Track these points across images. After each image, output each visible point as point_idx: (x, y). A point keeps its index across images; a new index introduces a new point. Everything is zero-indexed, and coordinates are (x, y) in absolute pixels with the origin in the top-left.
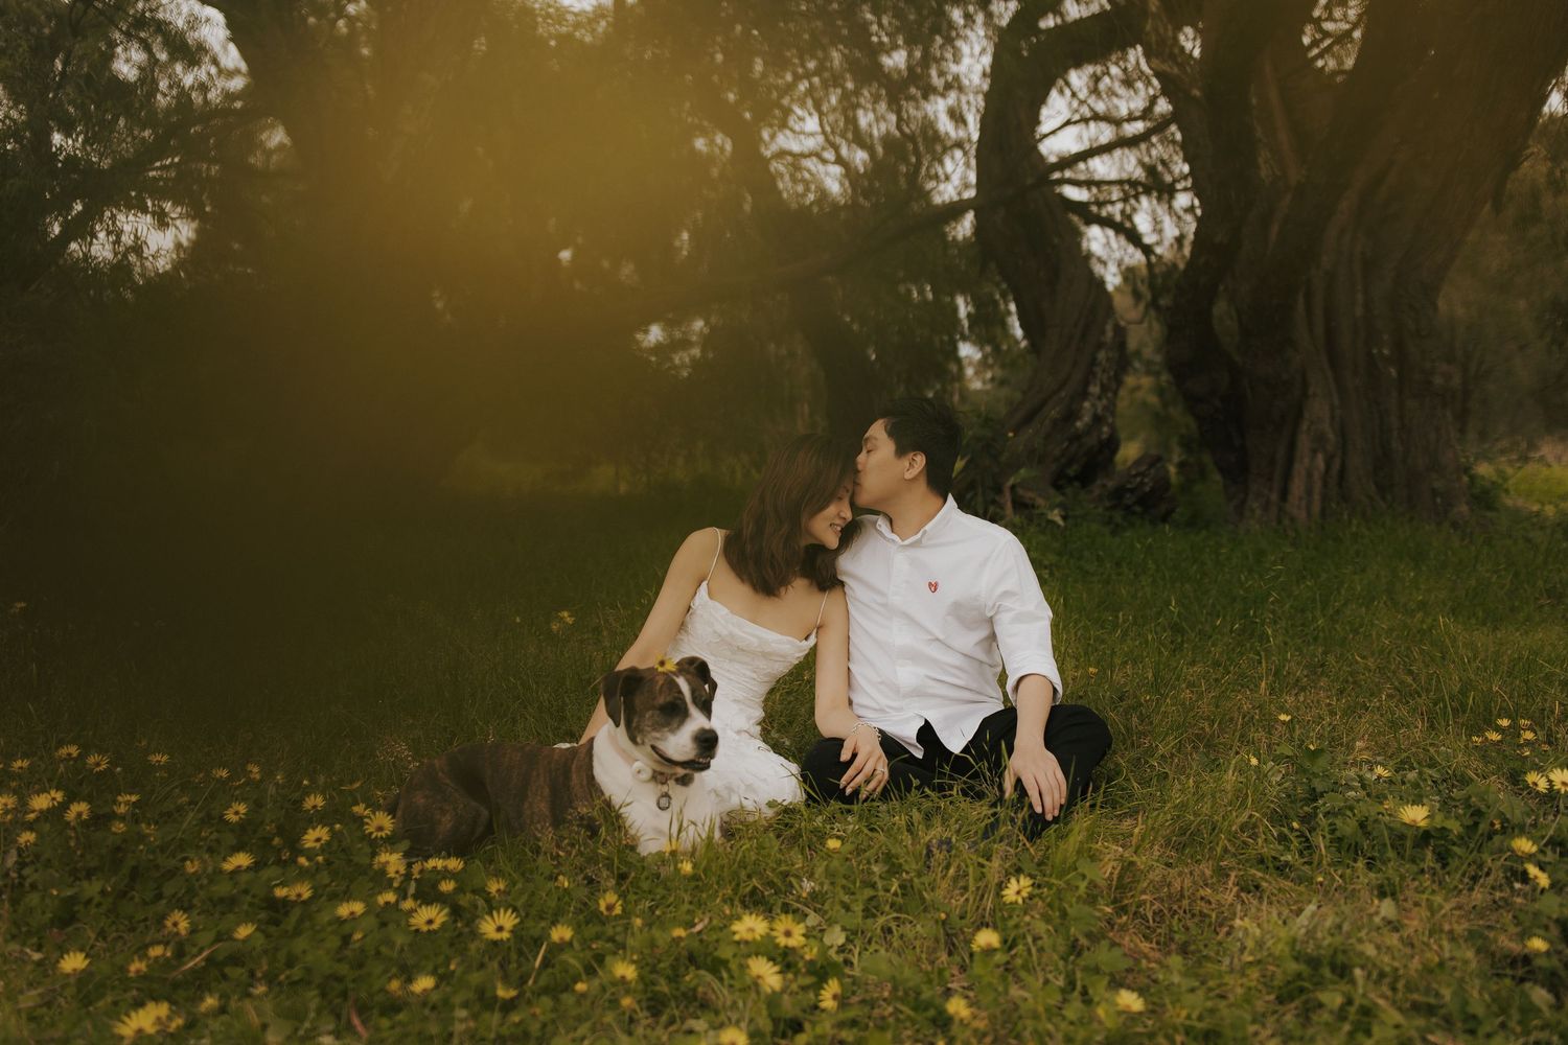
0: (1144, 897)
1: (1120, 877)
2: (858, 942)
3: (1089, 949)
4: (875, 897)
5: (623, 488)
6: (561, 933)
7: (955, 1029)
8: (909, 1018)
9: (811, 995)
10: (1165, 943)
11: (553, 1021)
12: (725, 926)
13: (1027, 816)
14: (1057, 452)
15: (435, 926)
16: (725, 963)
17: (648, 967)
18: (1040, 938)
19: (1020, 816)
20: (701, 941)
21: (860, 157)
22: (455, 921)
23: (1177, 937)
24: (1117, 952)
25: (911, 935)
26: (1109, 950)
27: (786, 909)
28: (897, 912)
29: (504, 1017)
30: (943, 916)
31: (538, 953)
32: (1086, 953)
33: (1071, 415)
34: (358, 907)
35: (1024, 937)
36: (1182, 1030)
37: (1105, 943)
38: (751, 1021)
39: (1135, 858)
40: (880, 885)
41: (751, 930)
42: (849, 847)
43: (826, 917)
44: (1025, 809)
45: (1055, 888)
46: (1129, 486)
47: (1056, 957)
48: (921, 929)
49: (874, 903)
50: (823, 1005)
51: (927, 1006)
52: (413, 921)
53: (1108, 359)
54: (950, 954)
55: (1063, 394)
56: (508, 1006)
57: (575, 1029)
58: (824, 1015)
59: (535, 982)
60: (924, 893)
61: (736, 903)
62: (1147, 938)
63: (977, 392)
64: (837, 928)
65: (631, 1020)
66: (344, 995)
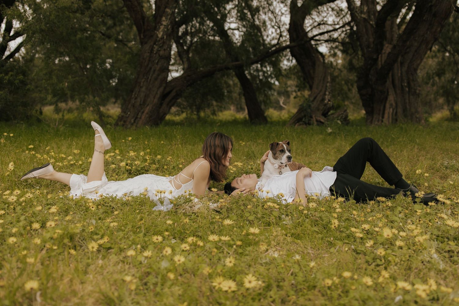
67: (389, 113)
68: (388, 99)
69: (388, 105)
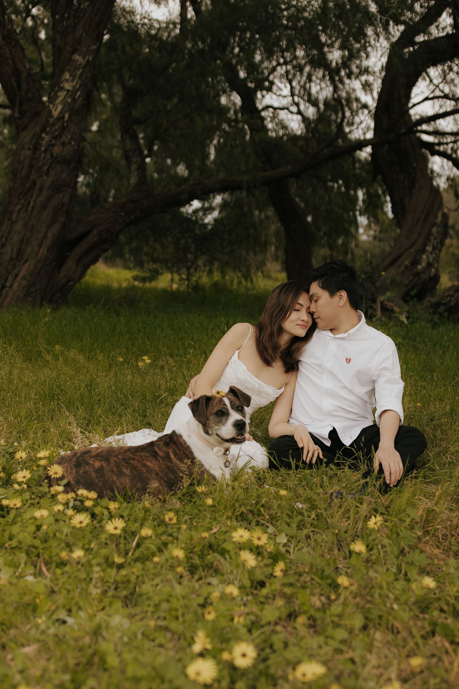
0: (438, 527)
1: (427, 517)
2: (293, 542)
3: (409, 553)
4: (303, 520)
5: (175, 286)
6: (146, 532)
7: (341, 590)
8: (318, 583)
9: (270, 569)
10: (447, 550)
11: (142, 575)
12: (228, 531)
13: (382, 484)
14: (406, 282)
15: (84, 525)
16: (228, 552)
17: (189, 551)
18: (385, 547)
19: (378, 483)
20: (215, 537)
21: (311, 112)
22: (93, 521)
23: (453, 548)
24: (423, 556)
25: (320, 540)
26: (419, 554)
27: (258, 524)
28: (314, 528)
29: (118, 572)
30: (337, 531)
31: (134, 540)
32: (407, 555)
33: (415, 262)
34: (45, 513)
35: (377, 545)
36: (453, 597)
37: (417, 551)
38: (240, 580)
39: (435, 508)
40: (306, 514)
41: (241, 536)
42: (291, 494)
43: (278, 529)
44: (382, 479)
45: (393, 522)
46: (443, 302)
47: (392, 556)
48: (326, 537)
49: (302, 523)
50: (275, 574)
51: (327, 577)
52: (72, 521)
53: (438, 232)
54: (339, 550)
55: (412, 250)
56: (120, 567)
57: (153, 580)
58: (276, 580)
59: (133, 554)
60: (328, 520)
61: (233, 519)
62: (438, 547)
63: (364, 242)
64: (283, 535)
65: (181, 577)
66: (38, 556)
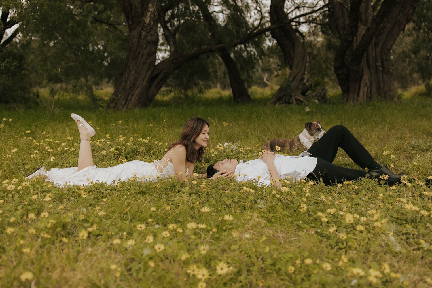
67: (364, 92)
68: (363, 78)
69: (362, 85)
